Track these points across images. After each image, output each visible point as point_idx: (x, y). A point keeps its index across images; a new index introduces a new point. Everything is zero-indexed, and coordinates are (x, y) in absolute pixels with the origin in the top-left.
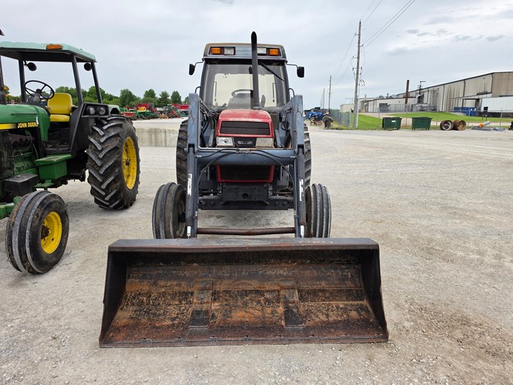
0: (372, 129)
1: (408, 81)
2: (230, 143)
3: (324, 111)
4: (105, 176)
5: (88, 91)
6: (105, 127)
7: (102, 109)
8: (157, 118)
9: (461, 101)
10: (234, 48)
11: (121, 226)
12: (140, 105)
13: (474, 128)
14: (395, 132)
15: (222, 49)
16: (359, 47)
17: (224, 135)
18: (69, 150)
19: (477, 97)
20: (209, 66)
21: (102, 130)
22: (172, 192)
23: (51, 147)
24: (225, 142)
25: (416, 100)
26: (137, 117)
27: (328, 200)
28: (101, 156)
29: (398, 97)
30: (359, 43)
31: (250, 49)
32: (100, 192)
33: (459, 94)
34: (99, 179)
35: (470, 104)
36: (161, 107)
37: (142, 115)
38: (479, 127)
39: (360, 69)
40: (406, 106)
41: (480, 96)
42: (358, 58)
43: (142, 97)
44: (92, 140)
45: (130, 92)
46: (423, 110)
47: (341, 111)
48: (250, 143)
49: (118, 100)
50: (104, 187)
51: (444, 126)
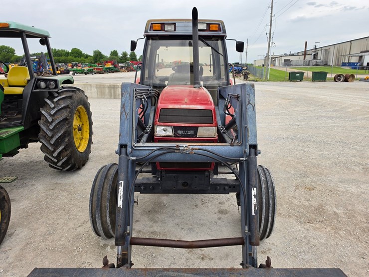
0: (281, 81)
1: (306, 42)
2: (170, 132)
3: (242, 66)
4: (56, 145)
5: (70, 51)
6: (55, 100)
7: (52, 83)
8: (119, 72)
9: (347, 58)
10: (175, 23)
11: (70, 193)
12: (107, 62)
13: (361, 80)
14: (298, 83)
15: (163, 25)
16: (271, 16)
17: (163, 124)
18: (21, 123)
19: (360, 55)
20: (150, 41)
21: (53, 102)
22: (110, 178)
23: (5, 120)
24: (165, 131)
25: (312, 56)
26: (105, 71)
27: (273, 188)
28: (51, 127)
29: (298, 54)
30: (271, 13)
31: (191, 25)
32: (53, 159)
33: (346, 52)
34: (50, 148)
35: (354, 60)
36: (123, 63)
37: (108, 70)
38: (365, 79)
39: (272, 34)
40: (304, 61)
41: (363, 54)
42: (271, 25)
43: (108, 56)
44: (43, 112)
45: (100, 53)
46: (317, 65)
47: (254, 65)
48: (191, 132)
49: (92, 58)
50: (55, 154)
51: (337, 79)
